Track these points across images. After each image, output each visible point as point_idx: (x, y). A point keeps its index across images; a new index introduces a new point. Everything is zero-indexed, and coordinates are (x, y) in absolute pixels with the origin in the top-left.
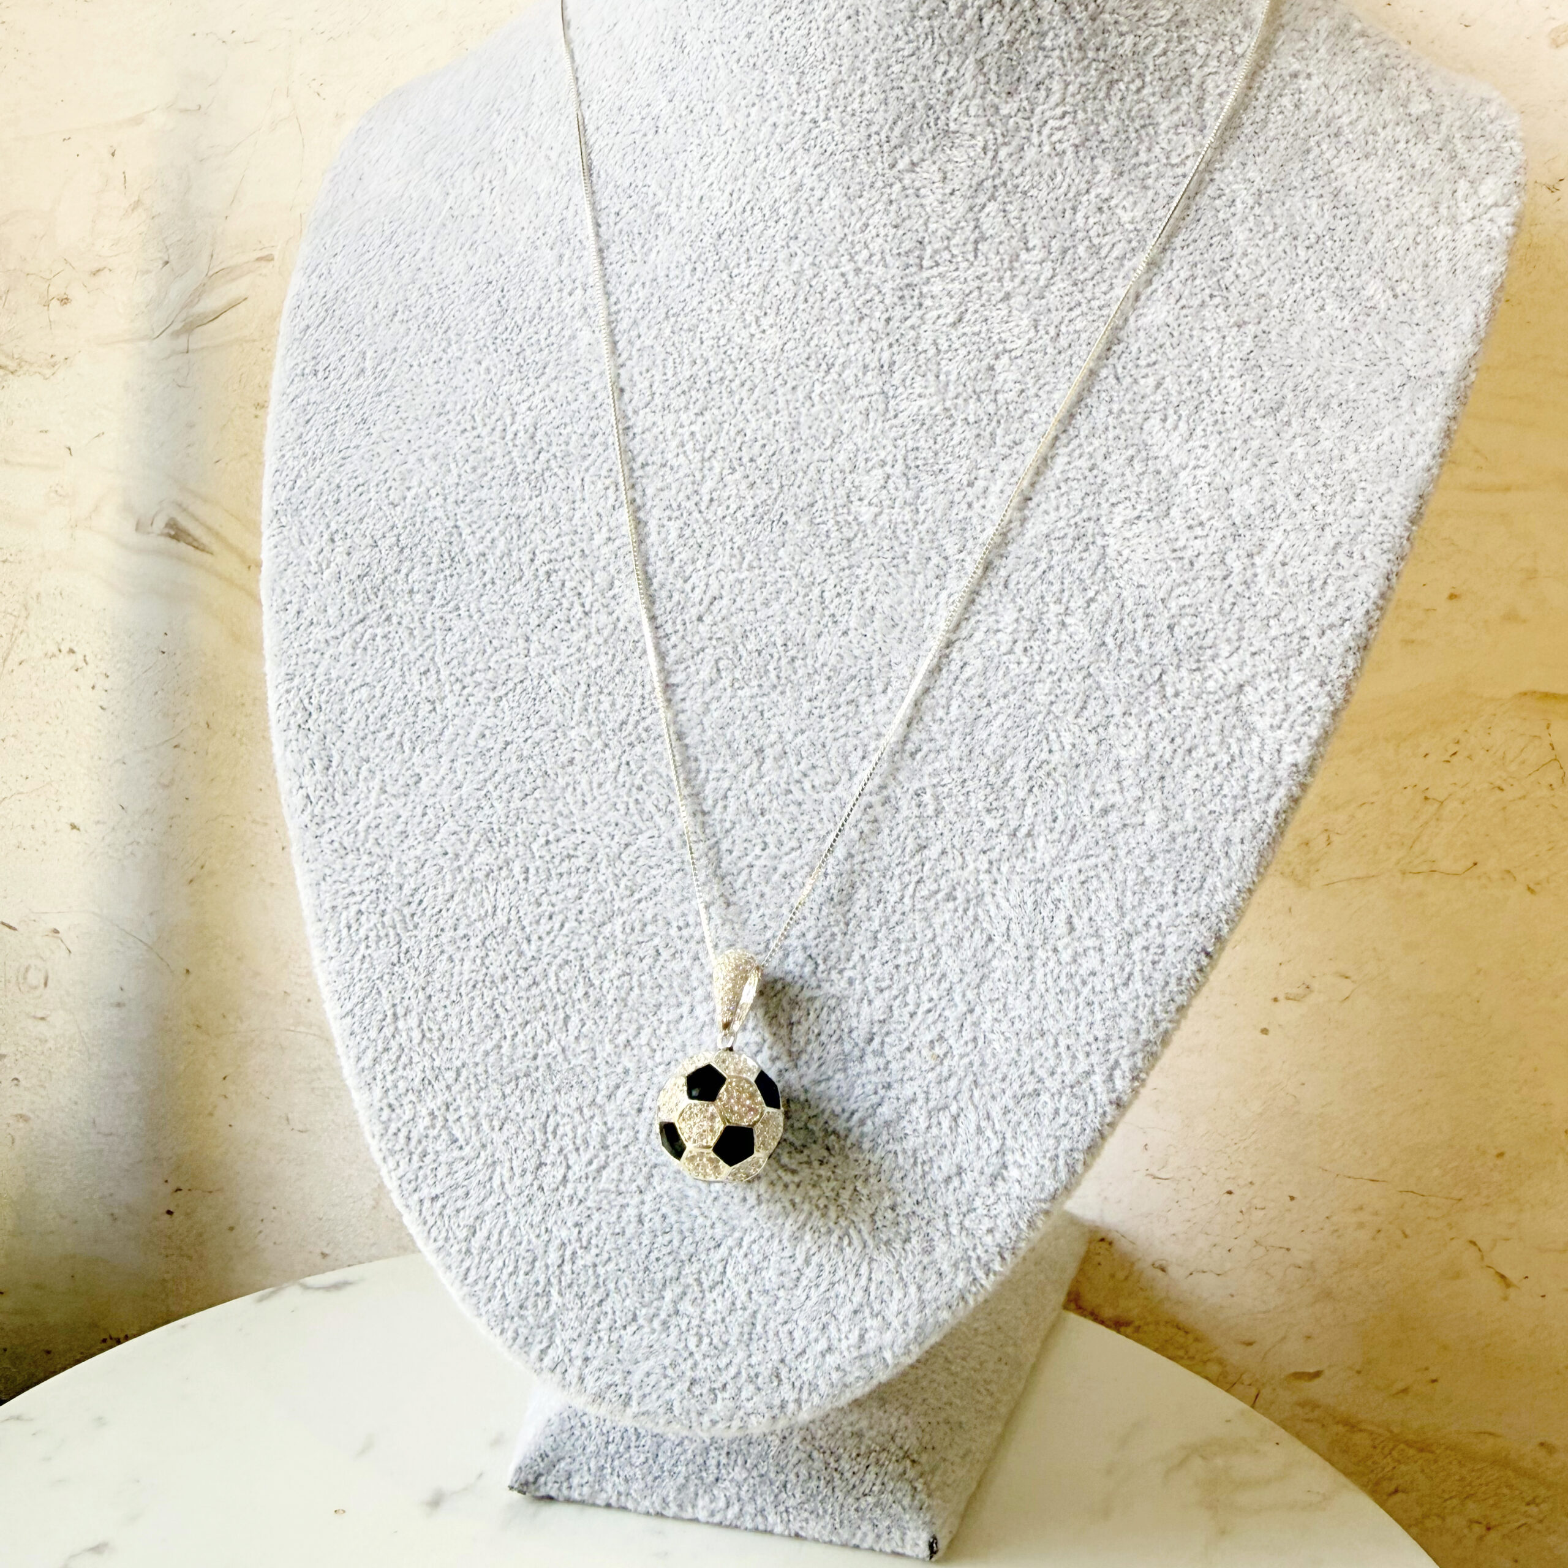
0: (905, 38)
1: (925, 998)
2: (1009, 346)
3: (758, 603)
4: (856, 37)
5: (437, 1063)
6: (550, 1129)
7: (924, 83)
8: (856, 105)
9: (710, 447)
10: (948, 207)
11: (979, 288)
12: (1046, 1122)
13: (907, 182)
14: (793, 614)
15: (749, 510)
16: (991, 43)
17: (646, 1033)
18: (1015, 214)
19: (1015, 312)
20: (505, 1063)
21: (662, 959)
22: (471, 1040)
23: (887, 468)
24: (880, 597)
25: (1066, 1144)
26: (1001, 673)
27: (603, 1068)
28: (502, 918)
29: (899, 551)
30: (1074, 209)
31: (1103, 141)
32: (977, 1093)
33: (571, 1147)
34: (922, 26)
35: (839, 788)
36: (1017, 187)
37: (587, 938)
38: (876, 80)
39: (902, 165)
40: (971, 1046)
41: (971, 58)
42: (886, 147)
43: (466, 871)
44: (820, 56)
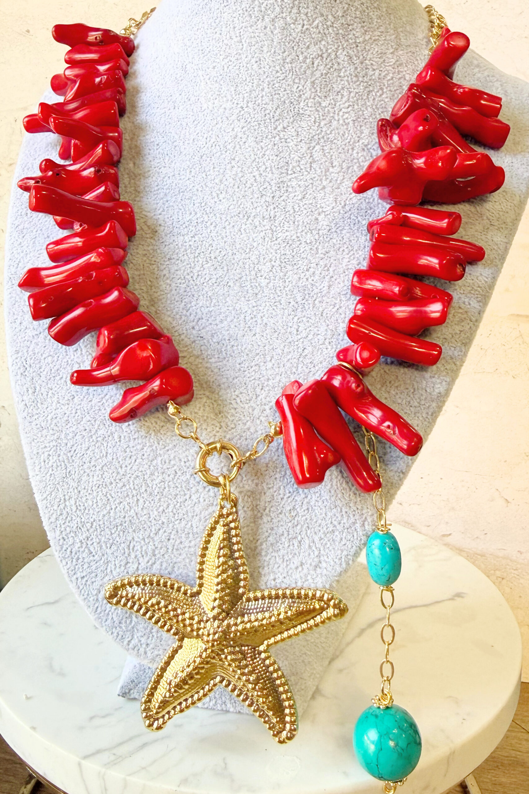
0: (281, 72)
1: (287, 492)
2: (324, 210)
3: (217, 322)
4: (260, 71)
5: (83, 520)
6: (131, 548)
7: (289, 92)
8: (260, 101)
9: (198, 251)
10: (299, 147)
11: (312, 184)
12: (337, 544)
13: (281, 136)
14: (232, 326)
15: (214, 280)
16: (318, 74)
17: (171, 507)
18: (327, 151)
19: (327, 195)
20: (112, 520)
21: (178, 475)
22: (97, 510)
23: (273, 263)
24: (270, 319)
25: (345, 553)
26: (319, 353)
27: (153, 521)
28: (110, 458)
29: (278, 299)
30: (353, 149)
31: (365, 119)
32: (309, 532)
33: (140, 555)
34: (288, 66)
35: (252, 402)
36: (328, 139)
37: (146, 466)
38: (268, 90)
39: (279, 128)
40: (306, 512)
41: (309, 82)
42: (272, 121)
43: (94, 437)
44: (244, 79)
